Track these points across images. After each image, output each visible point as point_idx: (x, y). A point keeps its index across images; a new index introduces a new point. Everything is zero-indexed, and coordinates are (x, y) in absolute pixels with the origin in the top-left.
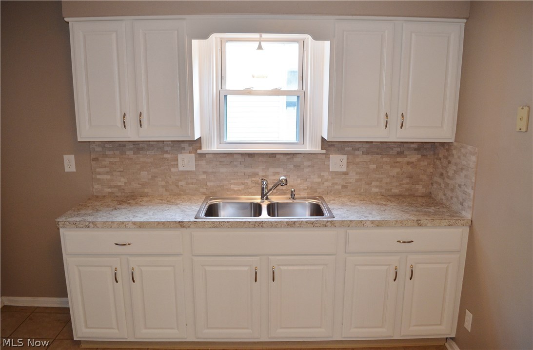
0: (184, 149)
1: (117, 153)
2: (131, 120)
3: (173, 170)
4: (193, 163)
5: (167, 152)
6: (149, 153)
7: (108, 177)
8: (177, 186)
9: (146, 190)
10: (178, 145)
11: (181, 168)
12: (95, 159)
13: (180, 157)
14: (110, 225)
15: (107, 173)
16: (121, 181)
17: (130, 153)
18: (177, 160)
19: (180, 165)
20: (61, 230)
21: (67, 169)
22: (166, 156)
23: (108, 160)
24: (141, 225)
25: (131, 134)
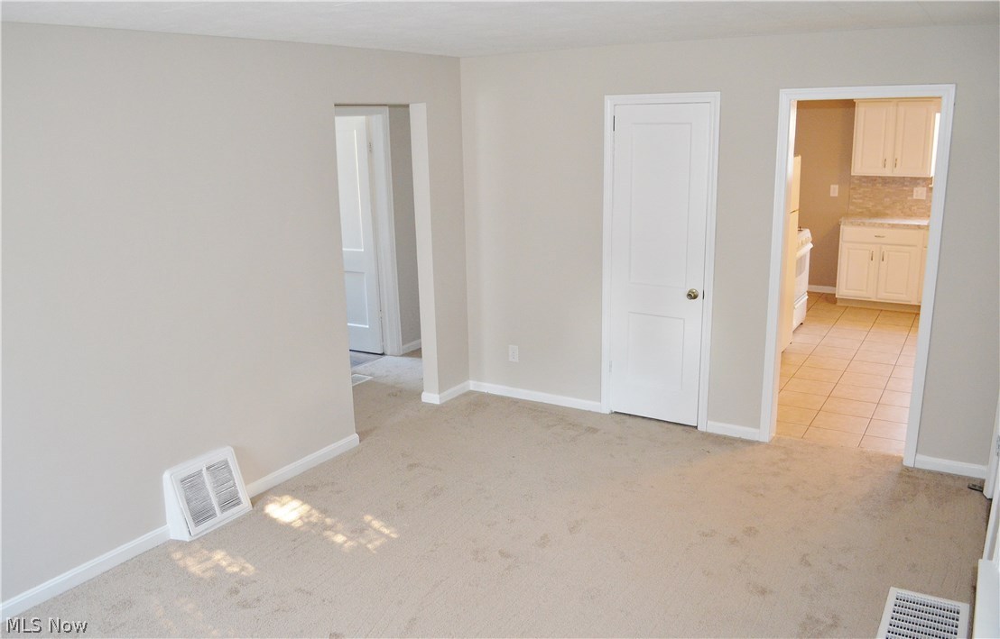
0: (919, 184)
1: (870, 185)
2: (889, 164)
3: (909, 198)
4: (925, 193)
5: (906, 186)
6: (894, 186)
7: (861, 201)
8: (910, 210)
9: (887, 212)
10: (915, 181)
11: (915, 197)
12: (854, 189)
13: (915, 189)
14: (874, 225)
15: (861, 198)
16: (870, 205)
17: (879, 186)
18: (913, 191)
19: (915, 194)
20: (842, 226)
21: (832, 195)
22: (905, 188)
23: (862, 189)
24: (893, 226)
25: (888, 172)
